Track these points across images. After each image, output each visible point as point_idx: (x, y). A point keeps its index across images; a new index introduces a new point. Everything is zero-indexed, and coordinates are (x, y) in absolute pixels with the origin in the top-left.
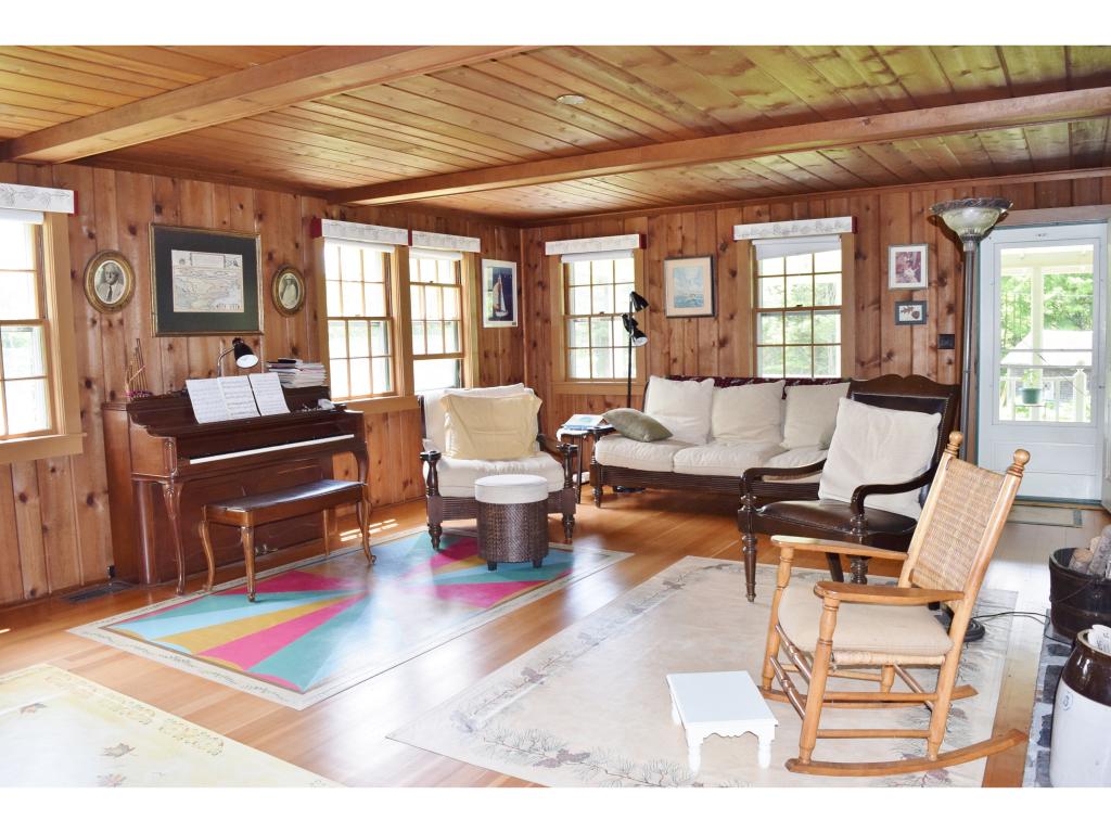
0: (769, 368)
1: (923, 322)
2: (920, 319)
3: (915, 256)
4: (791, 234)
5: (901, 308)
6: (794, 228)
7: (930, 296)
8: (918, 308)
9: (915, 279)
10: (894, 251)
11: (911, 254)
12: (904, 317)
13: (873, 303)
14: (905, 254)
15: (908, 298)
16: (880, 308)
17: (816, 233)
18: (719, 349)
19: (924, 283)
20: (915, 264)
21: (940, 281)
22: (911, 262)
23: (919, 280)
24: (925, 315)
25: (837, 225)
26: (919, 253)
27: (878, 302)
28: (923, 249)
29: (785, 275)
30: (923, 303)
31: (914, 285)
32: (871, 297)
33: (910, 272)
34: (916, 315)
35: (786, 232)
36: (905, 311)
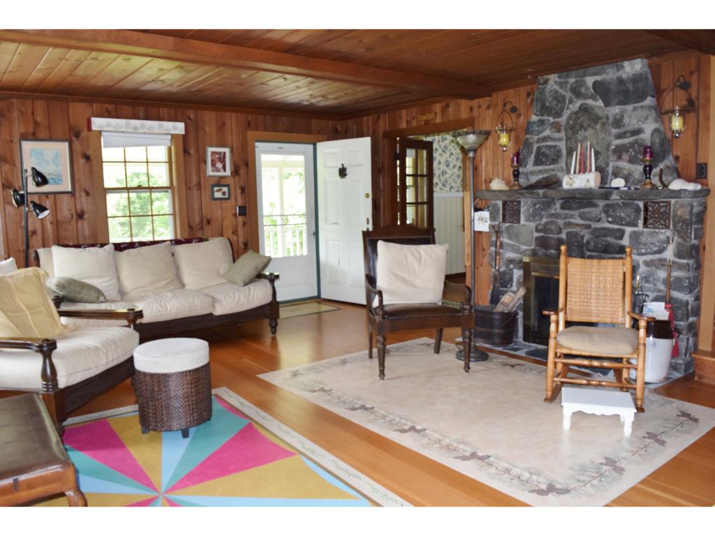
0: (117, 234)
1: (228, 199)
2: (227, 196)
3: (222, 154)
4: (140, 130)
5: (215, 189)
6: (142, 127)
7: (231, 181)
8: (225, 189)
9: (222, 170)
10: (210, 150)
11: (220, 153)
12: (218, 195)
13: (196, 185)
14: (216, 153)
15: (220, 182)
16: (200, 189)
17: (158, 132)
18: (77, 221)
19: (228, 173)
20: (222, 160)
21: (236, 172)
22: (220, 158)
23: (225, 171)
24: (229, 194)
25: (175, 128)
26: (225, 153)
27: (199, 185)
28: (227, 151)
29: (125, 162)
30: (227, 186)
31: (222, 174)
32: (195, 181)
33: (219, 165)
34: (224, 193)
35: (135, 128)
36: (217, 191)
